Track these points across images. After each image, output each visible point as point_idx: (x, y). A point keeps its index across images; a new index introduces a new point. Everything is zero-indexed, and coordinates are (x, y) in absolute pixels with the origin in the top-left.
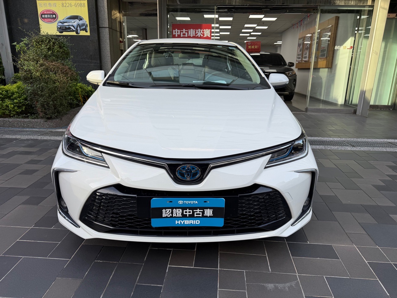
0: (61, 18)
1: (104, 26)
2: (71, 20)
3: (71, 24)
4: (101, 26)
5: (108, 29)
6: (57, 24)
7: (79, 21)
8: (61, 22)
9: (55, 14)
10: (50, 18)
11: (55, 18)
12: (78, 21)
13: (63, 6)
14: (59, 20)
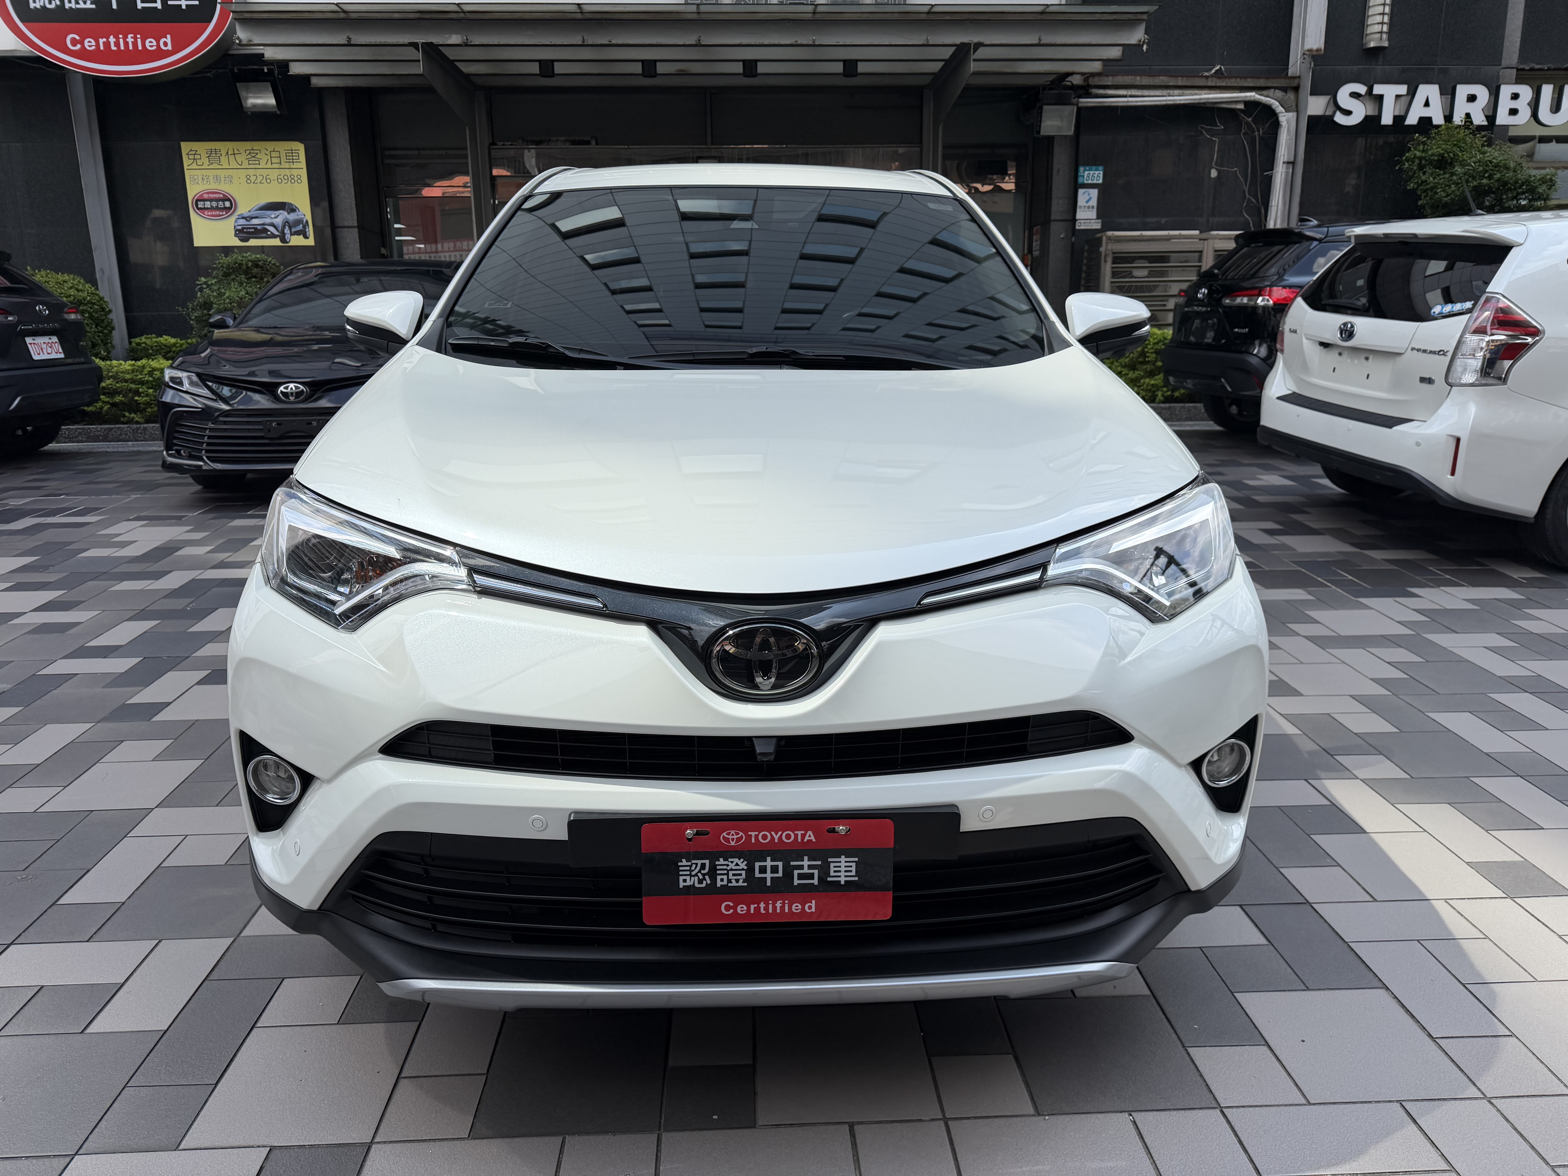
0: (244, 208)
1: (346, 224)
2: (268, 212)
3: (268, 221)
4: (340, 225)
5: (356, 230)
6: (236, 221)
7: (289, 213)
8: (243, 218)
9: (229, 200)
10: (217, 208)
11: (230, 208)
12: (285, 213)
13: (249, 181)
14: (238, 212)
